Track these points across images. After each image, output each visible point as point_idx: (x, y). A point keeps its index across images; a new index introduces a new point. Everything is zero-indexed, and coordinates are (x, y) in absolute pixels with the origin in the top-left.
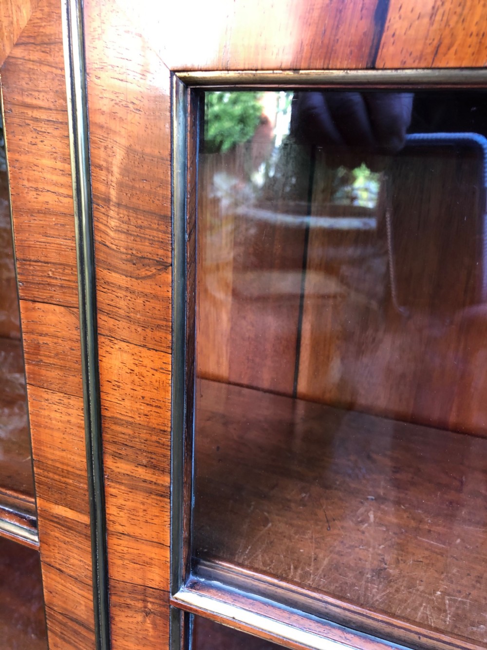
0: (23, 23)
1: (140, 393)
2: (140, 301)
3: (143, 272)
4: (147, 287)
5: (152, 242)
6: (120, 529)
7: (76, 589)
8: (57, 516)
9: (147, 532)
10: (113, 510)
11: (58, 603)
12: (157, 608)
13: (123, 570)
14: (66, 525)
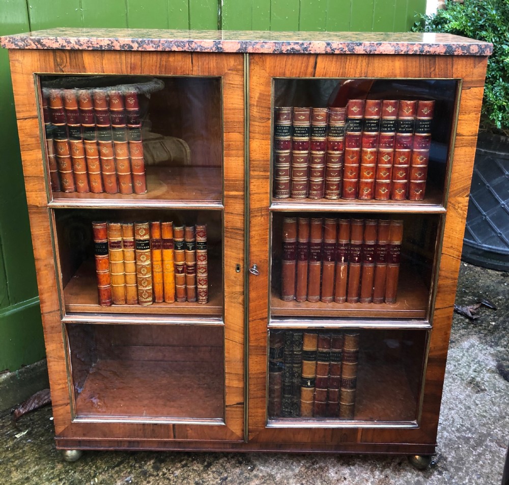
0: (232, 65)
1: (261, 151)
2: (262, 128)
3: (263, 121)
4: (264, 124)
5: (266, 114)
6: (254, 192)
7: (237, 218)
8: (232, 195)
9: (263, 190)
10: (252, 187)
11: (230, 225)
12: (265, 213)
13: (255, 205)
14: (235, 197)
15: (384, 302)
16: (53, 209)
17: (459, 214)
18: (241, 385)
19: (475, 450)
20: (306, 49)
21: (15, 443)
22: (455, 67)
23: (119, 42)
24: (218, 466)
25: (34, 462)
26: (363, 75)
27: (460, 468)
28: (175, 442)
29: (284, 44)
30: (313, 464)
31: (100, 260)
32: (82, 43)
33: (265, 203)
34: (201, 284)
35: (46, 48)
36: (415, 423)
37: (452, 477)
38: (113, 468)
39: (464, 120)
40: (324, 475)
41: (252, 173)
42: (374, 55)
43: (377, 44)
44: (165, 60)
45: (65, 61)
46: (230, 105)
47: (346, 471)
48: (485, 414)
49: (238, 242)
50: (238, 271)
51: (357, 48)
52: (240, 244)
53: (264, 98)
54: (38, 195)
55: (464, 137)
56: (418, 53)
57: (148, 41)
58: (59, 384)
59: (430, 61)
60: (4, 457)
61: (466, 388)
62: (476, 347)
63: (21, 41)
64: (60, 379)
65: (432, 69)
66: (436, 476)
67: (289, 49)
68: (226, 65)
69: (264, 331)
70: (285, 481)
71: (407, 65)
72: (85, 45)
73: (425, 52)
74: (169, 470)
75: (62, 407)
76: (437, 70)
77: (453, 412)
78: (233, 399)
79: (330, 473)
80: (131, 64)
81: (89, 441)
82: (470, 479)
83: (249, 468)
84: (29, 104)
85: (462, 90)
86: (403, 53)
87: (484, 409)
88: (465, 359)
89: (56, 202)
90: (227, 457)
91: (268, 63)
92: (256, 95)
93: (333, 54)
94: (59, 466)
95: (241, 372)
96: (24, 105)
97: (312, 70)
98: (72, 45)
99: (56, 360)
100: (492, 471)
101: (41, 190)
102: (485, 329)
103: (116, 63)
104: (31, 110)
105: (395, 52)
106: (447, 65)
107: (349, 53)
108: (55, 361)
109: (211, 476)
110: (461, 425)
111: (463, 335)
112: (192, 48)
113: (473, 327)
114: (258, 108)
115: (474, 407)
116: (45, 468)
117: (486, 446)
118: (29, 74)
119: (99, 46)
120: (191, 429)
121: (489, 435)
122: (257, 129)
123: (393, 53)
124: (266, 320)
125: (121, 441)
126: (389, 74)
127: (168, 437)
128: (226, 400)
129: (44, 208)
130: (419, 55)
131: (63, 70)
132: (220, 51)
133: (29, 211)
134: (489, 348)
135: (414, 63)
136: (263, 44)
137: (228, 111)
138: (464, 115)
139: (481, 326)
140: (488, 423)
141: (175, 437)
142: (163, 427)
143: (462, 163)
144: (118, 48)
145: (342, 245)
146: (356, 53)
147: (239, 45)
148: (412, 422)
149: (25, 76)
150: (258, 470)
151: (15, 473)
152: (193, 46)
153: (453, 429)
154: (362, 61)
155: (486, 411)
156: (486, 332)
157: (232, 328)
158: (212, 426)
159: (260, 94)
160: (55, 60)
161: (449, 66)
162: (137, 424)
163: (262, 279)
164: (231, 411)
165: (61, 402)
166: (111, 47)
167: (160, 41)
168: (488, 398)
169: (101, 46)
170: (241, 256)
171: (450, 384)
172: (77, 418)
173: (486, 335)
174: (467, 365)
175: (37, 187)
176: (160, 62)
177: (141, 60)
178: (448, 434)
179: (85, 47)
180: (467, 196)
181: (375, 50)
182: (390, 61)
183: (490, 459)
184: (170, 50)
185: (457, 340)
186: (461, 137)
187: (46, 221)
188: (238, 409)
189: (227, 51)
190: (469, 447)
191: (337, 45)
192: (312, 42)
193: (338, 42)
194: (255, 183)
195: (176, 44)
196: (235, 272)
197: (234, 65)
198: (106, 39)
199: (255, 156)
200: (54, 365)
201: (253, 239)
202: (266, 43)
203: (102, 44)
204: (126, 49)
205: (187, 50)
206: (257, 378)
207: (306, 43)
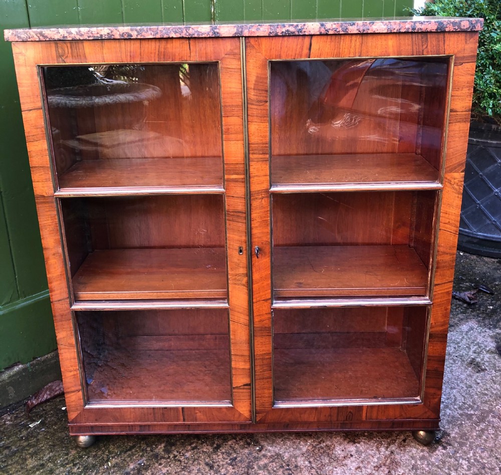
0: (228, 50)
1: (260, 134)
2: (260, 111)
3: (261, 104)
4: (262, 107)
5: (263, 97)
6: (254, 175)
7: (239, 201)
8: (233, 179)
9: (263, 173)
10: (251, 170)
11: (231, 209)
12: (265, 195)
13: (255, 187)
14: (235, 181)
16: (59, 198)
17: (456, 189)
18: (247, 366)
19: (478, 426)
20: (300, 30)
21: (29, 432)
22: (447, 43)
24: (227, 447)
25: (48, 450)
26: (357, 54)
27: (465, 443)
28: (185, 425)
29: (279, 27)
30: (320, 443)
32: (83, 34)
33: (265, 186)
35: (47, 39)
36: (419, 399)
37: (456, 452)
38: (125, 452)
39: (457, 96)
40: (331, 452)
41: (251, 156)
42: (367, 34)
43: (370, 23)
44: (163, 46)
45: (66, 51)
46: (228, 89)
47: (352, 448)
48: (486, 392)
49: (240, 224)
50: (241, 254)
51: (350, 27)
52: (242, 226)
53: (261, 80)
54: (45, 185)
55: (458, 113)
56: (410, 31)
57: (147, 28)
58: (71, 371)
59: (422, 38)
60: (20, 446)
61: (466, 368)
62: (475, 330)
63: (23, 33)
64: (72, 366)
65: (424, 47)
66: (440, 451)
67: (284, 31)
68: (223, 49)
69: (268, 312)
70: (293, 459)
71: (400, 44)
72: (86, 35)
73: (417, 29)
74: (180, 453)
75: (74, 393)
76: (429, 47)
77: (455, 391)
78: (240, 380)
79: (336, 451)
80: (130, 52)
81: (102, 427)
82: (475, 453)
83: (258, 448)
84: (33, 95)
85: (454, 66)
86: (395, 31)
87: (485, 387)
88: (464, 341)
89: (62, 192)
90: (235, 439)
91: (263, 46)
92: (252, 79)
93: (327, 35)
94: (73, 452)
95: (247, 353)
96: (28, 96)
97: (308, 51)
98: (73, 35)
99: (67, 347)
100: (496, 445)
101: (46, 180)
102: (483, 313)
103: (116, 52)
104: (35, 101)
105: (388, 31)
106: (439, 41)
107: (343, 33)
108: (66, 349)
109: (221, 457)
110: (464, 403)
111: (462, 319)
112: (189, 34)
113: (472, 311)
114: (256, 91)
115: (475, 385)
116: (60, 454)
117: (489, 422)
118: (32, 66)
119: (99, 35)
120: (200, 412)
121: (491, 411)
122: (255, 112)
123: (385, 31)
124: (270, 301)
125: (132, 426)
126: (383, 53)
127: (178, 420)
128: (233, 382)
129: (51, 198)
130: (412, 33)
131: (65, 60)
132: (217, 35)
133: (36, 201)
134: (488, 330)
135: (407, 41)
136: (259, 27)
137: (226, 95)
138: (457, 91)
139: (479, 310)
140: (489, 401)
141: (184, 420)
142: (172, 411)
143: (457, 139)
144: (117, 37)
146: (349, 33)
147: (236, 29)
148: (415, 398)
149: (28, 68)
150: (266, 450)
151: (30, 460)
152: (191, 31)
153: (456, 407)
154: (356, 41)
155: (487, 389)
156: (484, 315)
157: (237, 310)
158: (220, 408)
159: (257, 77)
160: (57, 51)
161: (441, 43)
162: (148, 409)
163: (265, 260)
164: (238, 392)
165: (73, 389)
166: (111, 36)
167: (158, 28)
168: (488, 377)
169: (101, 35)
170: (244, 238)
171: (450, 365)
172: (89, 404)
173: (484, 319)
174: (467, 347)
175: (43, 177)
176: (159, 49)
177: (141, 47)
178: (450, 412)
179: (86, 37)
180: (462, 172)
181: (368, 29)
182: (383, 40)
183: (493, 434)
185: (456, 324)
186: (455, 113)
187: (53, 211)
188: (245, 391)
189: (223, 35)
190: (472, 423)
191: (331, 26)
192: (306, 23)
193: (331, 23)
194: (254, 166)
195: (174, 30)
196: (238, 255)
197: (230, 49)
198: (106, 28)
199: (254, 139)
200: (65, 353)
201: (255, 222)
202: (261, 26)
203: (102, 33)
204: (126, 37)
205: (185, 36)
206: (263, 359)
207: (300, 25)
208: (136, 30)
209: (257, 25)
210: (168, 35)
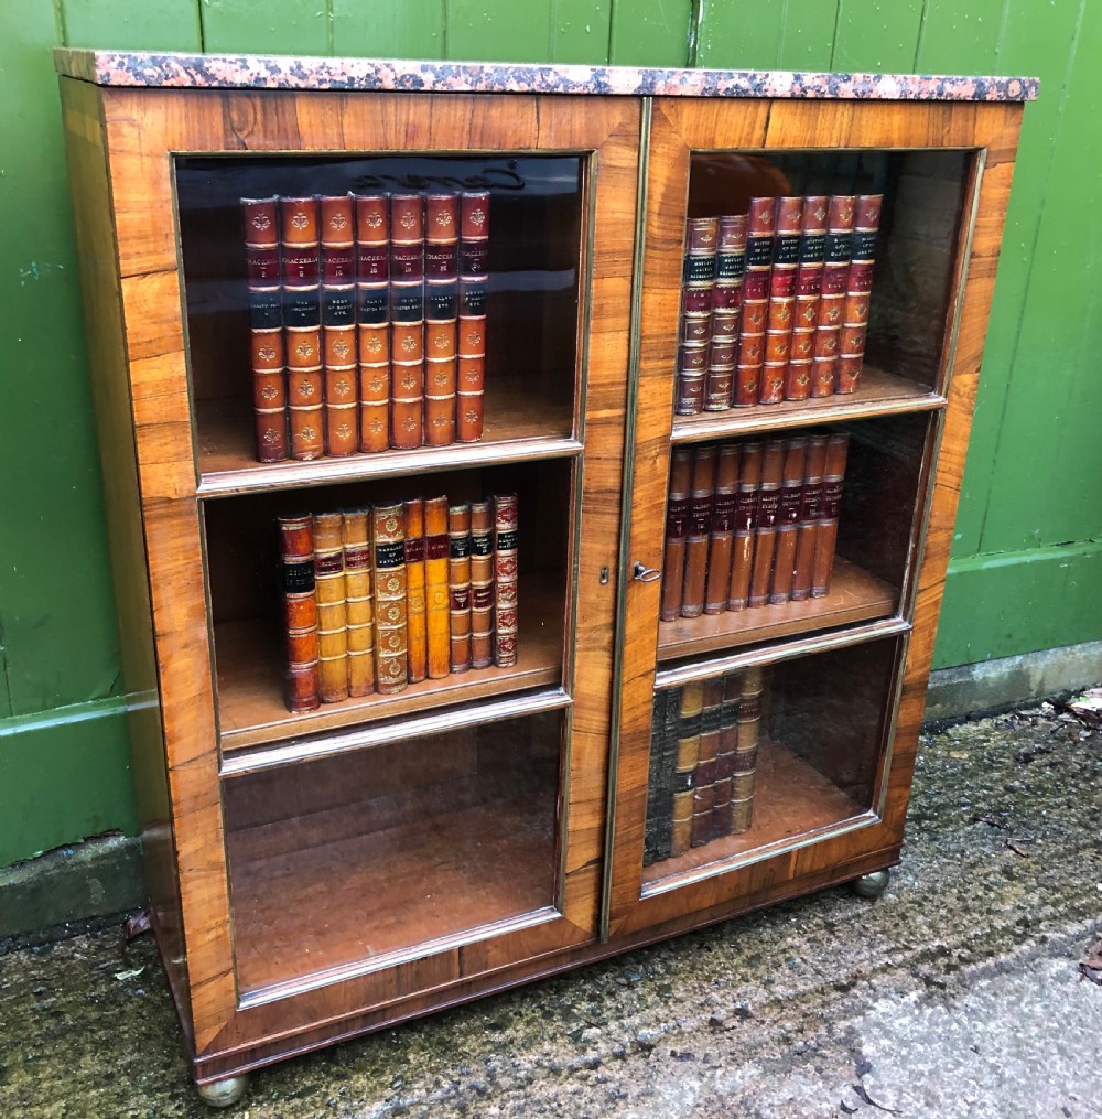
0: (616, 125)
1: (663, 315)
2: (667, 263)
3: (670, 247)
4: (671, 255)
5: (675, 231)
6: (644, 406)
7: (609, 467)
8: (601, 419)
9: (662, 400)
10: (641, 396)
11: (593, 485)
12: (663, 449)
13: (645, 434)
14: (607, 422)
15: (811, 596)
17: (965, 405)
18: (595, 822)
20: (758, 87)
22: (978, 123)
23: (393, 70)
28: (462, 985)
29: (722, 77)
31: (299, 604)
32: (308, 73)
33: (659, 430)
34: (504, 624)
35: (215, 84)
36: (872, 814)
39: (983, 227)
41: (643, 365)
42: (866, 100)
43: (875, 79)
44: (483, 113)
45: (251, 118)
46: (608, 216)
49: (607, 518)
50: (604, 581)
51: (843, 86)
52: (610, 521)
53: (674, 195)
54: (173, 470)
55: (981, 260)
56: (935, 97)
58: (208, 931)
59: (944, 113)
63: (151, 64)
64: (211, 917)
65: (947, 129)
67: (731, 87)
68: (605, 124)
69: (647, 699)
72: (314, 76)
73: (945, 94)
75: (214, 982)
76: (952, 132)
78: (579, 854)
80: (407, 125)
81: (277, 1042)
84: (154, 235)
85: (985, 168)
86: (912, 97)
91: (685, 119)
92: (658, 190)
93: (803, 99)
95: (597, 794)
96: (142, 237)
97: (762, 132)
98: (281, 76)
99: (202, 873)
101: (178, 456)
103: (374, 123)
104: (160, 250)
106: (967, 121)
107: (829, 96)
108: (199, 877)
112: (548, 85)
114: (662, 219)
118: (159, 156)
119: (345, 79)
120: (496, 947)
122: (658, 266)
123: (897, 97)
124: (653, 675)
125: (348, 1020)
127: (449, 978)
128: (568, 862)
129: (188, 502)
130: (937, 100)
131: (246, 141)
132: (604, 90)
133: (147, 513)
135: (921, 117)
136: (686, 75)
137: (603, 229)
138: (986, 216)
141: (461, 974)
142: (438, 960)
143: (976, 309)
144: (389, 84)
145: (747, 495)
146: (840, 96)
147: (641, 77)
148: (865, 815)
149: (146, 160)
152: (551, 79)
154: (843, 114)
157: (586, 704)
158: (538, 927)
159: (667, 187)
160: (226, 116)
161: (970, 124)
162: (384, 971)
164: (574, 882)
165: (212, 973)
166: (375, 82)
167: (482, 68)
169: (352, 80)
170: (609, 547)
172: (247, 997)
175: (171, 449)
176: (472, 119)
177: (431, 114)
179: (312, 82)
180: (976, 371)
181: (871, 91)
182: (886, 114)
184: (501, 88)
186: (977, 260)
187: (191, 534)
188: (586, 876)
189: (616, 91)
191: (812, 80)
192: (770, 73)
193: (814, 75)
194: (646, 388)
195: (517, 74)
196: (599, 585)
197: (620, 124)
198: (364, 61)
199: (652, 327)
200: (198, 888)
201: (639, 509)
202: (690, 73)
203: (354, 73)
204: (408, 86)
205: (537, 89)
206: (630, 801)
207: (760, 75)
208: (433, 70)
209: (683, 70)
210: (503, 84)
